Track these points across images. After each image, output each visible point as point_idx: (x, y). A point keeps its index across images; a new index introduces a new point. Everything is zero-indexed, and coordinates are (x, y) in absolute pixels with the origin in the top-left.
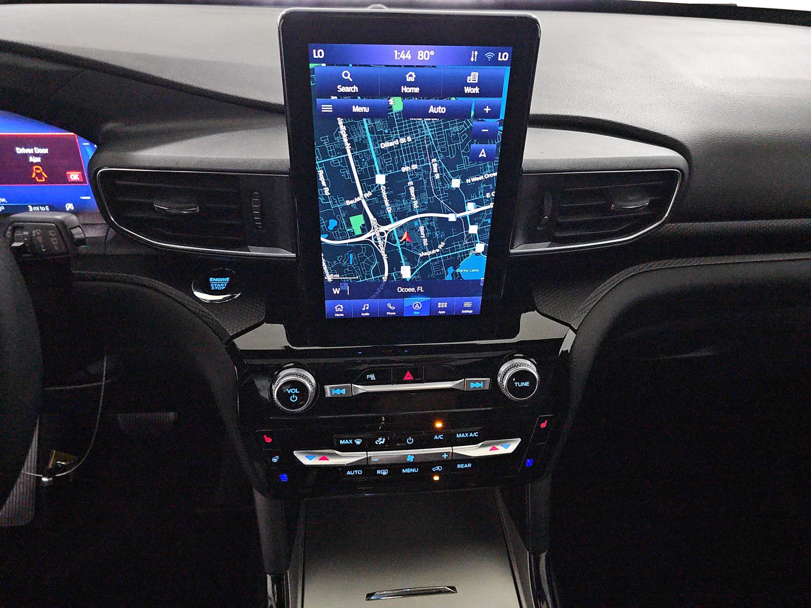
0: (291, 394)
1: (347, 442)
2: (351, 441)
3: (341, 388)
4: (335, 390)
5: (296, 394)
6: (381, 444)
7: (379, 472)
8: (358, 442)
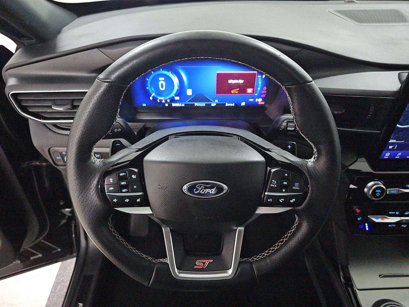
0: (377, 192)
1: (392, 213)
2: (394, 213)
3: (394, 190)
4: (392, 191)
5: (379, 192)
6: (407, 214)
7: (402, 226)
8: (397, 213)
